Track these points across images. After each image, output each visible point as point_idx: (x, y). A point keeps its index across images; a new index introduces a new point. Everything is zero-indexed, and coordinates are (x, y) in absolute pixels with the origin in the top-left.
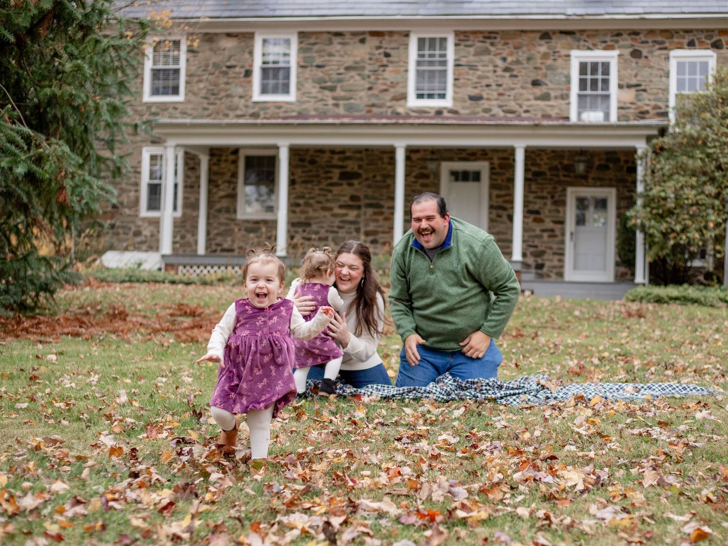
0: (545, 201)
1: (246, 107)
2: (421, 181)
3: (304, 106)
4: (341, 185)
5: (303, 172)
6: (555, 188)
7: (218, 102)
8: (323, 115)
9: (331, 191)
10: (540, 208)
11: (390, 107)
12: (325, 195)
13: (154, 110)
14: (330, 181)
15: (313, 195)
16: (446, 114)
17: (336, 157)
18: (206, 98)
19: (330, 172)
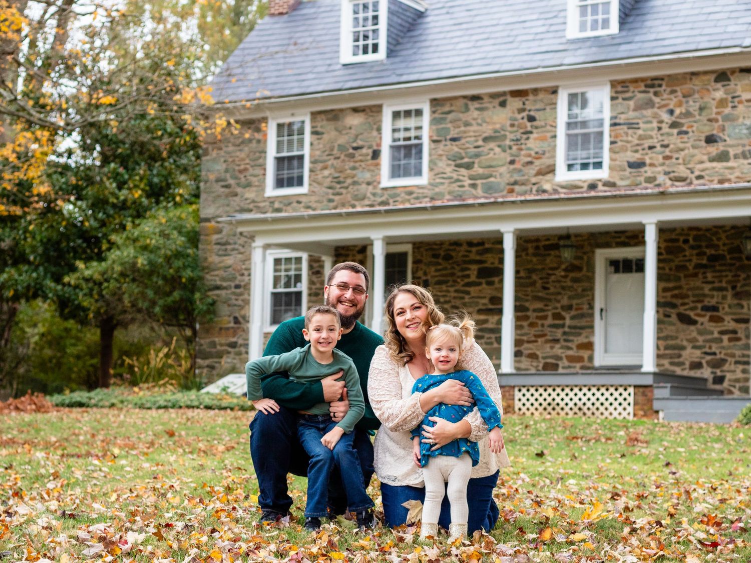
0: (725, 293)
1: (374, 195)
2: (572, 275)
3: (437, 190)
4: (480, 284)
5: (436, 270)
6: (736, 276)
7: (344, 191)
8: (460, 197)
9: (468, 293)
10: (717, 303)
11: (534, 184)
12: (463, 298)
13: (277, 205)
14: (466, 280)
15: (447, 299)
16: (600, 187)
17: (474, 249)
18: (330, 188)
19: (469, 269)
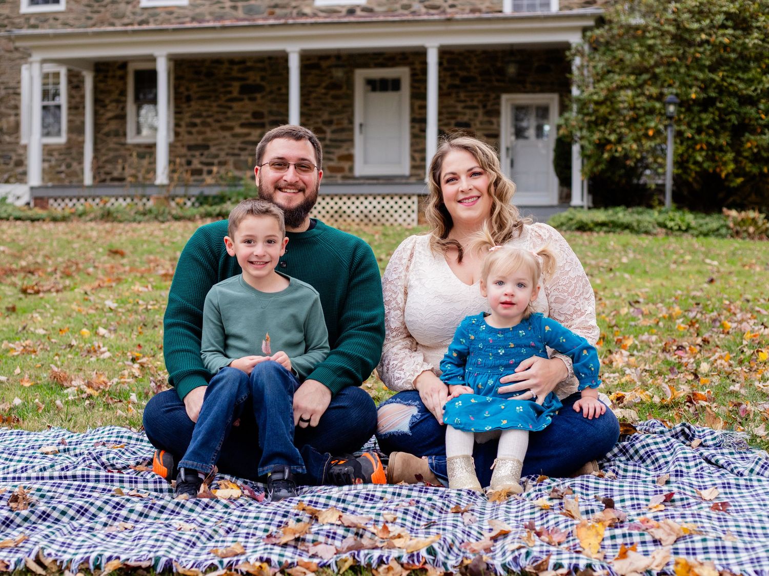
0: (476, 111)
1: (134, 13)
2: (332, 92)
3: (198, 10)
4: (241, 100)
5: (199, 87)
6: (487, 96)
7: (103, 9)
8: (221, 18)
9: (230, 108)
10: (470, 120)
11: (295, 7)
12: (225, 113)
13: (32, 21)
14: (229, 96)
15: (210, 113)
16: (359, 12)
17: (236, 67)
18: (88, 6)
19: (230, 86)
